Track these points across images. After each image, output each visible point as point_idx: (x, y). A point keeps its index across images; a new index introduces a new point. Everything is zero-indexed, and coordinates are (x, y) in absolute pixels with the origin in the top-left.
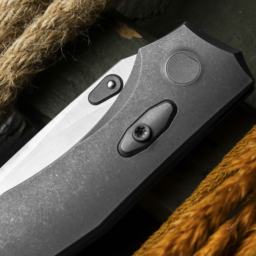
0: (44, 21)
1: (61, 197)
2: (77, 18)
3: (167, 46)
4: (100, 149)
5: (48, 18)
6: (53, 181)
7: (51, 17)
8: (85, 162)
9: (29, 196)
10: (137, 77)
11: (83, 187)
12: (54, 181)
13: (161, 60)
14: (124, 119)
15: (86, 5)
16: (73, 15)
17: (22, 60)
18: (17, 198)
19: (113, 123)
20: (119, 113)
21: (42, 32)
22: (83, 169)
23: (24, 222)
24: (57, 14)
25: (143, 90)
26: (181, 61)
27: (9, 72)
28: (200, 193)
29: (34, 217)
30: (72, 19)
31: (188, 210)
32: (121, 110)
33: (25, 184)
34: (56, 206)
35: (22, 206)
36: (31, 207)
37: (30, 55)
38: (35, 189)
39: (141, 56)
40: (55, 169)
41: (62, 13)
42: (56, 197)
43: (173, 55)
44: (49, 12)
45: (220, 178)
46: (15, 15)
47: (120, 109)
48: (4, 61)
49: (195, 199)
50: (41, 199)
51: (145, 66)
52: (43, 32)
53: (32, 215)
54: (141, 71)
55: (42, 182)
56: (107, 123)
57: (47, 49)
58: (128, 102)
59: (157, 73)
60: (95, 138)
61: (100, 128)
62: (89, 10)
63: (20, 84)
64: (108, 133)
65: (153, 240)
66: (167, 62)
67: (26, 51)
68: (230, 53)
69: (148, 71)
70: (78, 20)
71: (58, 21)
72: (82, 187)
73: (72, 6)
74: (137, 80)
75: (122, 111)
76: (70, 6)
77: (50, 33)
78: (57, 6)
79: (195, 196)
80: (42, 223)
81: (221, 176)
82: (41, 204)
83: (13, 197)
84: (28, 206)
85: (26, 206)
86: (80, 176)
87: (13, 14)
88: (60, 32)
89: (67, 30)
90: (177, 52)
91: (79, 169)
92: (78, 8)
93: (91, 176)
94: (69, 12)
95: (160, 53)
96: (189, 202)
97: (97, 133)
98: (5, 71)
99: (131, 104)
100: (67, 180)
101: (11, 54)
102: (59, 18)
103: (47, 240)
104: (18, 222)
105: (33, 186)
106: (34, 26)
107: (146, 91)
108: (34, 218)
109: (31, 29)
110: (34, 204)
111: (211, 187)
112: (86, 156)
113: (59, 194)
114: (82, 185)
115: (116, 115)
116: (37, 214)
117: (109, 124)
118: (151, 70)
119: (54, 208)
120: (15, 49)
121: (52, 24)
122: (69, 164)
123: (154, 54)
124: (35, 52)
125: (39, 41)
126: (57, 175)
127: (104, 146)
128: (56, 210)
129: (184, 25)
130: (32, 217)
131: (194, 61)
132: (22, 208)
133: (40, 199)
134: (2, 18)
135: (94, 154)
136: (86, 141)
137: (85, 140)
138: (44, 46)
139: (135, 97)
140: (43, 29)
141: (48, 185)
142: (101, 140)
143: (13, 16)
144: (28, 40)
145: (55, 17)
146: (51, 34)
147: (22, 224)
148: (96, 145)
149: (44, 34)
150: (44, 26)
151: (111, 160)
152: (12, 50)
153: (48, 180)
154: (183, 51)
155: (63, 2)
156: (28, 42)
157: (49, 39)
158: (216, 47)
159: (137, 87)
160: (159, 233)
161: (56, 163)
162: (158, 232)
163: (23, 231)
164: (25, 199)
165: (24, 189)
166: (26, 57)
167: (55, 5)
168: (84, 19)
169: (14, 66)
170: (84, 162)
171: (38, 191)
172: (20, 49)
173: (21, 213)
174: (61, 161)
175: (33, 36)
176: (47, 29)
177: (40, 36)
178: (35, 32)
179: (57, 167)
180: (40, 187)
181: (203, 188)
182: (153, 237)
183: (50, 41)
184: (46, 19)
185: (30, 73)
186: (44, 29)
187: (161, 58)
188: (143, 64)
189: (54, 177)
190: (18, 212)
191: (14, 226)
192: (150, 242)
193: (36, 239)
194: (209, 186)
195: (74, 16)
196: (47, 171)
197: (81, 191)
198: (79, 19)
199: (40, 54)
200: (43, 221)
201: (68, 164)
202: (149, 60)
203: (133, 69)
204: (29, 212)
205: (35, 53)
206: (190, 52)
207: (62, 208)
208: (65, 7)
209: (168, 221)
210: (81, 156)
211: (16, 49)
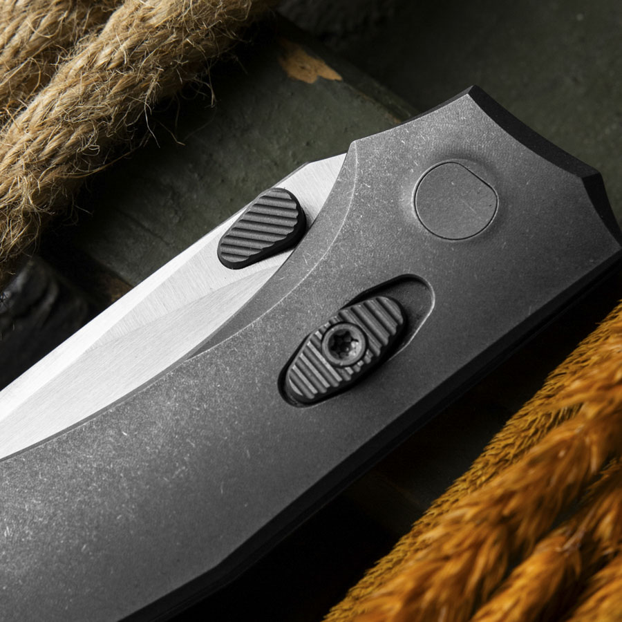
0: (102, 49)
1: (131, 488)
2: (184, 42)
3: (420, 143)
4: (235, 380)
5: (113, 41)
6: (114, 446)
7: (121, 41)
8: (198, 409)
9: (54, 478)
10: (342, 210)
11: (187, 470)
12: (118, 446)
13: (404, 176)
14: (300, 312)
15: (205, 9)
16: (172, 33)
17: (51, 146)
18: (24, 480)
19: (272, 318)
20: (289, 295)
21: (98, 78)
22: (191, 425)
23: (35, 541)
24: (134, 34)
25: (354, 245)
26: (453, 184)
27: (20, 174)
28: (490, 463)
29: (60, 532)
30: (171, 44)
31: (461, 503)
32: (295, 288)
33: (46, 446)
34: (117, 508)
35: (35, 501)
36: (56, 505)
37: (71, 133)
38: (69, 462)
39: (357, 160)
40: (122, 419)
41: (146, 30)
42: (120, 487)
43: (434, 166)
44: (114, 29)
45: (539, 426)
46: (36, 32)
47: (293, 286)
48: (7, 149)
49: (479, 477)
50: (81, 489)
51: (364, 186)
52: (102, 77)
53: (56, 525)
54: (352, 197)
55: (88, 446)
56: (258, 316)
57: (113, 117)
58: (314, 271)
59: (392, 207)
60: (225, 352)
61: (240, 329)
62: (212, 22)
63: (47, 203)
64: (259, 342)
65: (376, 578)
66: (418, 182)
67: (61, 124)
68: (572, 175)
69: (369, 198)
70: (184, 47)
71: (138, 50)
72: (184, 468)
73: (170, 12)
74: (341, 217)
75: (298, 291)
76: (165, 14)
77: (118, 79)
78: (132, 13)
79: (477, 471)
80: (78, 548)
81: (540, 420)
82: (79, 501)
83: (13, 476)
84: (50, 502)
85: (42, 501)
86: (180, 441)
87: (33, 29)
88: (141, 76)
89: (159, 72)
90: (444, 159)
91: (180, 424)
92: (185, 16)
93: (208, 443)
94: (164, 26)
95: (402, 157)
96: (465, 485)
97: (232, 339)
98: (10, 173)
99: (321, 277)
100: (148, 448)
101: (25, 132)
102: (140, 42)
103: (87, 591)
104: (20, 540)
105: (65, 454)
106: (78, 61)
107: (360, 247)
108: (61, 534)
109: (71, 69)
110: (65, 498)
111: (516, 447)
112: (201, 393)
113: (128, 480)
114: (184, 463)
115: (282, 299)
116: (68, 525)
117: (263, 320)
118: (376, 199)
119: (111, 513)
120: (33, 120)
121: (121, 58)
122: (156, 409)
123: (388, 159)
124: (83, 126)
125: (91, 99)
126: (126, 432)
127: (246, 374)
128: (116, 517)
129: (467, 95)
130: (56, 530)
131: (485, 185)
132: (35, 506)
133: (78, 489)
134: (6, 38)
135: (221, 391)
136: (204, 356)
137: (202, 353)
138: (104, 110)
139: (331, 260)
140: (101, 69)
141: (102, 457)
142: (240, 359)
143: (33, 32)
144: (64, 98)
145: (129, 39)
146: (120, 81)
147: (31, 545)
148: (228, 368)
149: (104, 81)
150: (102, 62)
151: (262, 410)
152: (26, 122)
153: (103, 443)
154: (460, 158)
155: (147, 2)
156: (64, 101)
157: (115, 93)
158: (539, 157)
159: (339, 236)
160: (391, 561)
161: (126, 404)
162: (389, 557)
163: (32, 562)
164: (42, 485)
165: (42, 461)
166: (60, 137)
167: (128, 11)
168: (199, 43)
169: (32, 161)
170: (194, 408)
171: (76, 467)
172: (45, 118)
173: (30, 518)
174: (139, 399)
175: (77, 86)
176: (112, 69)
177: (94, 86)
178: (81, 78)
179: (127, 413)
180: (83, 458)
181: (499, 451)
182: (377, 571)
183: (118, 99)
184: (107, 45)
185: (70, 177)
186: (103, 68)
187: (405, 171)
188: (359, 180)
189: (118, 437)
190: (23, 515)
191: (10, 547)
192: (368, 583)
193: (62, 585)
194: (512, 445)
195: (174, 36)
196: (103, 419)
197: (181, 479)
198: (187, 44)
199: (95, 131)
200: (83, 544)
201: (154, 408)
202: (373, 171)
203: (333, 190)
204: (51, 519)
205: (82, 130)
206: (475, 164)
207: (132, 516)
208: (154, 15)
209: (411, 533)
210: (187, 392)
211: (36, 119)
